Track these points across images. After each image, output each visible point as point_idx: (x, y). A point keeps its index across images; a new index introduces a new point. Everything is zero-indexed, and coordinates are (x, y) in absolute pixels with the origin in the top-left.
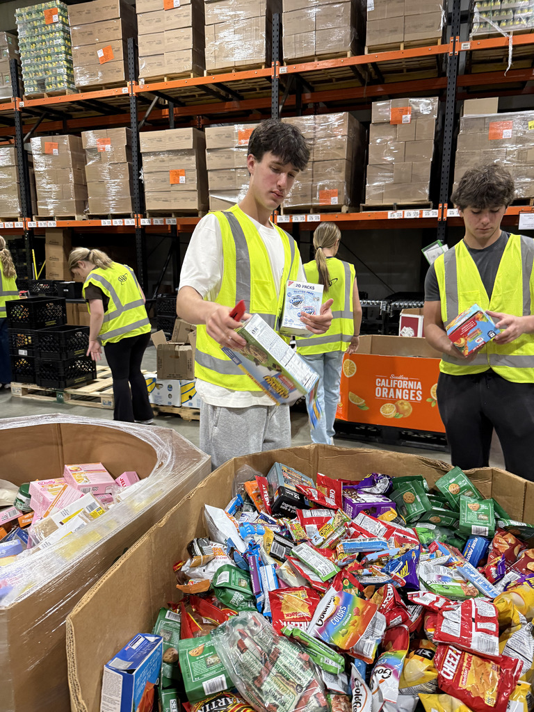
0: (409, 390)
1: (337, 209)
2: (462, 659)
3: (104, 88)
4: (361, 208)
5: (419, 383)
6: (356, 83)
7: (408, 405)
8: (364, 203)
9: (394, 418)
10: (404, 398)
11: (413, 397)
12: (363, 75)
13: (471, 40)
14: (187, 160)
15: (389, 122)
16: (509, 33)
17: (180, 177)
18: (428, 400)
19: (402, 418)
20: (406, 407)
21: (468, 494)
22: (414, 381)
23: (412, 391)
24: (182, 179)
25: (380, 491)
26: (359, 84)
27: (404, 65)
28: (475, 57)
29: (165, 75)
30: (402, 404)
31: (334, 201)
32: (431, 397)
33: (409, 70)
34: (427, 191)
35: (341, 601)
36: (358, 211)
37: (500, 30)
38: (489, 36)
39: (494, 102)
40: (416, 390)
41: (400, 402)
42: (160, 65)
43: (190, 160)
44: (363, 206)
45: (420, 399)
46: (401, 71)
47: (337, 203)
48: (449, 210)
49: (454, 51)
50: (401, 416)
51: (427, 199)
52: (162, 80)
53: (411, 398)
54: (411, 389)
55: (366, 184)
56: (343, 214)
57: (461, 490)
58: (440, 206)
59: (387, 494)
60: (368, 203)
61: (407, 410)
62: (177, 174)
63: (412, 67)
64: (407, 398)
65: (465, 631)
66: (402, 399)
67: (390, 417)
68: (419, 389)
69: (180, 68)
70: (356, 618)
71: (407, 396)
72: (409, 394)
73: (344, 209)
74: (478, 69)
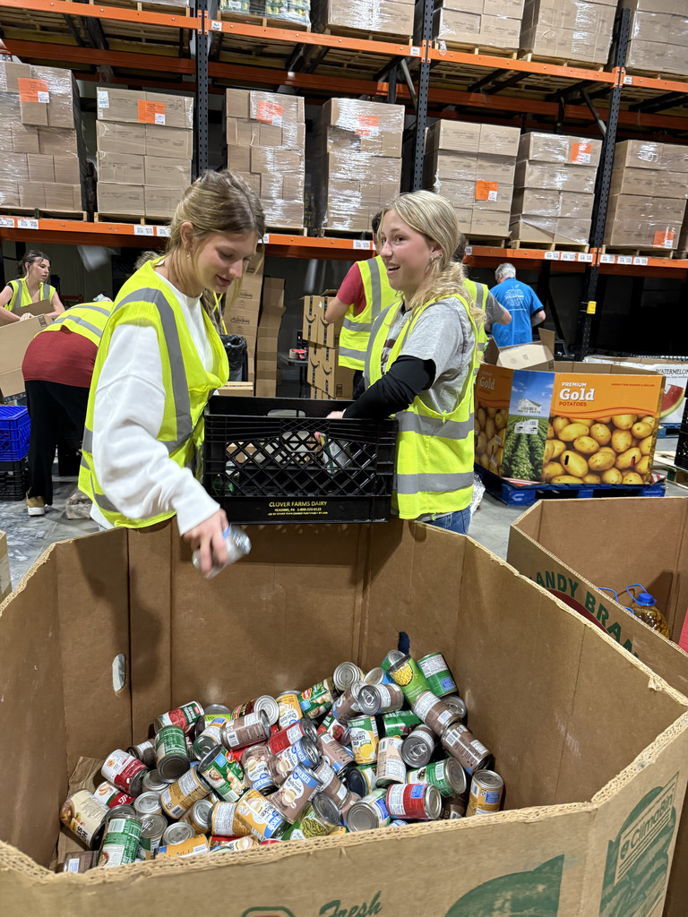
3: (371, 37)
14: (503, 170)
17: (491, 192)
24: (493, 195)
29: (477, 46)
42: (471, 29)
43: (508, 170)
52: (470, 51)
62: (487, 187)
69: (502, 42)
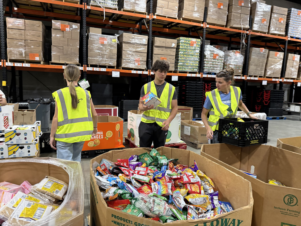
0: (98, 135)
1: (39, 62)
2: (190, 185)
4: (50, 63)
5: (102, 132)
6: (41, 9)
7: (98, 141)
8: (51, 61)
9: (93, 147)
10: (97, 138)
11: (100, 137)
12: (44, 7)
13: (90, 6)
15: (60, 30)
16: (103, 7)
18: (105, 138)
19: (97, 146)
20: (98, 142)
21: (158, 155)
22: (100, 131)
23: (99, 135)
25: (136, 160)
26: (42, 10)
27: (63, 7)
28: (91, 12)
30: (96, 141)
31: (37, 59)
32: (106, 137)
33: (64, 10)
34: (78, 59)
35: (157, 184)
36: (49, 64)
37: (100, 5)
38: (96, 6)
39: (100, 30)
40: (101, 135)
41: (95, 140)
44: (51, 63)
45: (102, 138)
46: (61, 9)
47: (39, 60)
48: (87, 68)
49: (85, 8)
50: (96, 145)
51: (78, 62)
53: (99, 138)
54: (99, 134)
55: (51, 53)
56: (41, 65)
57: (156, 154)
58: (84, 66)
59: (138, 160)
60: (53, 61)
61: (98, 143)
63: (66, 9)
64: (98, 138)
65: (189, 179)
66: (96, 139)
67: (92, 146)
68: (102, 134)
70: (164, 186)
71: (98, 137)
72: (99, 136)
73: (42, 63)
74: (91, 16)
